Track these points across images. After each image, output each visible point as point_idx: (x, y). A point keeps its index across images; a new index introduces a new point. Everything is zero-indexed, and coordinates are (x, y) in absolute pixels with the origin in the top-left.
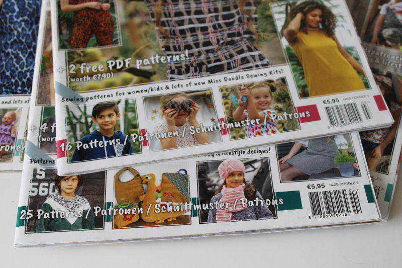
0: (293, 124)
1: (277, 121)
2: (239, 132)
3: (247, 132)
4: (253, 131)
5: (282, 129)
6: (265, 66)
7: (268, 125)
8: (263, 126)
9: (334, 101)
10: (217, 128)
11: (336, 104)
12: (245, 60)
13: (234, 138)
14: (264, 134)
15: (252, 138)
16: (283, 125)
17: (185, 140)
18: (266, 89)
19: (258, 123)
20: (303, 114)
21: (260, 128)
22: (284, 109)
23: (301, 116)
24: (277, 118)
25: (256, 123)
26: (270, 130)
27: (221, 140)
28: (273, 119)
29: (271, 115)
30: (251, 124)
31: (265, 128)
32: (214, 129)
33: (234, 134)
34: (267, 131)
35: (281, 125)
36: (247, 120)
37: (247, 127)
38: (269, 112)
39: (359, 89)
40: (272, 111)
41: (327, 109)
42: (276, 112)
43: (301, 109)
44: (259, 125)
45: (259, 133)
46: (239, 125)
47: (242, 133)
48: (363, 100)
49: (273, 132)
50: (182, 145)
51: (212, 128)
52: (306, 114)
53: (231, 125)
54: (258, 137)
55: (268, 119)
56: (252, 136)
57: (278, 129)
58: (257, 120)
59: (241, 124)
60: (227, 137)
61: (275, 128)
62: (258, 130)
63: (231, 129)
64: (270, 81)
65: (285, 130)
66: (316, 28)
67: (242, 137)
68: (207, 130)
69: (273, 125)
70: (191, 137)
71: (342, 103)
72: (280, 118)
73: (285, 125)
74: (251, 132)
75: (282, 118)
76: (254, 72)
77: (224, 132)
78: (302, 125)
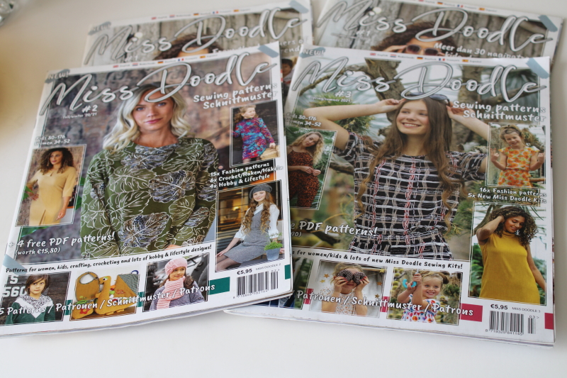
0: (452, 318)
1: (438, 312)
2: (397, 313)
3: (405, 315)
4: (411, 315)
5: (439, 320)
6: (446, 258)
7: (428, 313)
8: (422, 313)
9: (502, 307)
10: (379, 305)
11: (504, 310)
12: (429, 249)
13: (391, 317)
14: (421, 320)
15: (408, 321)
16: (442, 316)
17: (344, 307)
18: (439, 280)
19: (419, 309)
20: (466, 311)
21: (418, 314)
22: (449, 303)
23: (463, 313)
24: (439, 309)
25: (417, 308)
26: (428, 318)
27: (377, 316)
28: (435, 309)
29: (435, 304)
30: (411, 309)
31: (424, 315)
32: (375, 304)
33: (392, 314)
34: (425, 319)
35: (440, 316)
36: (409, 304)
37: (407, 311)
38: (434, 302)
39: (534, 302)
40: (436, 302)
41: (492, 313)
42: (440, 303)
43: (466, 307)
44: (419, 312)
45: (416, 319)
46: (400, 306)
47: (400, 314)
48: (532, 314)
49: (430, 321)
50: (341, 311)
51: (373, 303)
52: (468, 312)
53: (393, 305)
54: (414, 322)
55: (430, 308)
56: (409, 320)
57: (436, 319)
58: (419, 306)
59: (402, 306)
60: (384, 315)
61: (433, 318)
62: (416, 315)
63: (391, 309)
64: (446, 273)
65: (442, 321)
66: (512, 235)
67: (399, 318)
68: (368, 303)
69: (433, 315)
70: (351, 306)
71: (510, 311)
72: (442, 309)
73: (445, 317)
74: (409, 316)
75: (443, 310)
76: (434, 261)
77: (384, 309)
78: (462, 322)
